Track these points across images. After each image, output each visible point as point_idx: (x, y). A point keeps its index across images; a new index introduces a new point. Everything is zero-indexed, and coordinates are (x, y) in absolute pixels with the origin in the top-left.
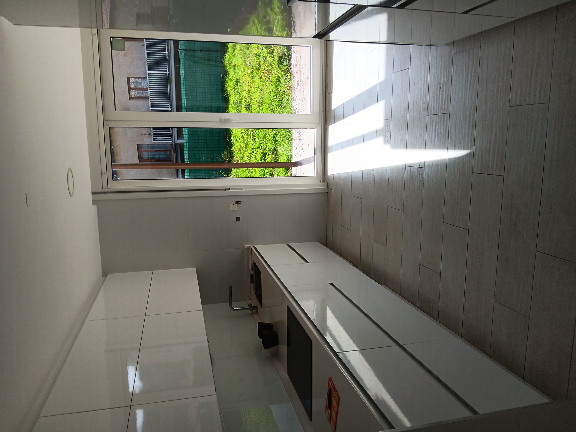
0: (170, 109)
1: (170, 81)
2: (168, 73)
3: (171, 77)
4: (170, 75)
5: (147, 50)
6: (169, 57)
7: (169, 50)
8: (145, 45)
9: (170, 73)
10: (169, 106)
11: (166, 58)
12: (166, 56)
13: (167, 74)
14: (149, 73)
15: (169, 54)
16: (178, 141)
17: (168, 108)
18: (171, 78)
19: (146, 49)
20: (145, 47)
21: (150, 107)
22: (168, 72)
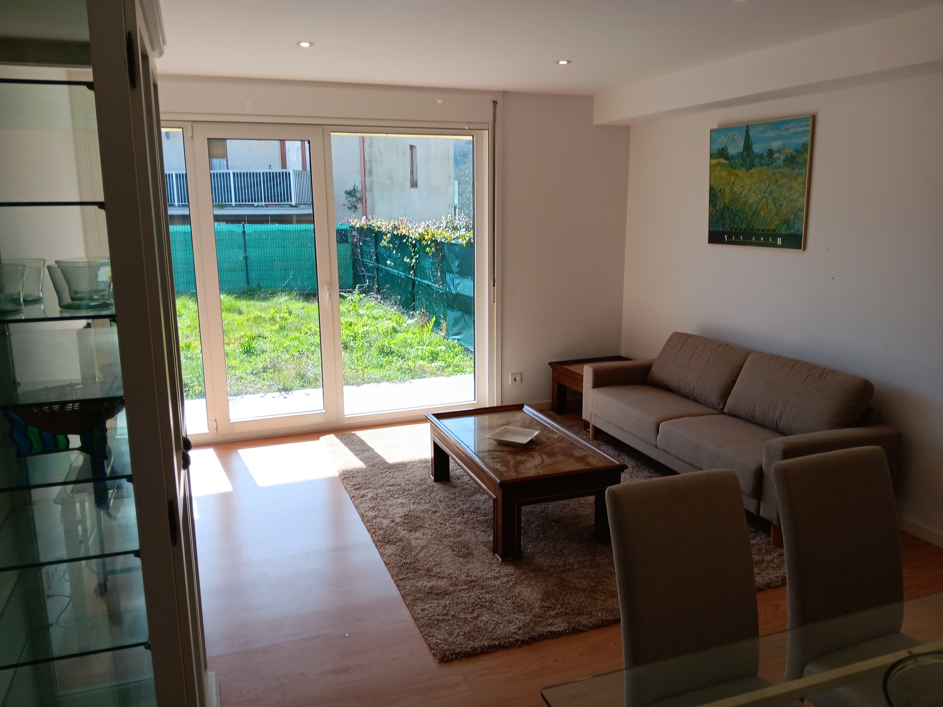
0: (176, 205)
1: (222, 207)
2: (234, 205)
3: (228, 208)
4: (230, 207)
5: (263, 173)
6: (257, 206)
7: (267, 207)
8: (271, 171)
9: (233, 207)
10: (181, 203)
11: (255, 201)
12: (258, 201)
13: (231, 202)
14: (229, 173)
15: (262, 206)
17: (179, 202)
18: (225, 208)
19: (265, 171)
20: (268, 171)
21: (176, 173)
22: (234, 203)
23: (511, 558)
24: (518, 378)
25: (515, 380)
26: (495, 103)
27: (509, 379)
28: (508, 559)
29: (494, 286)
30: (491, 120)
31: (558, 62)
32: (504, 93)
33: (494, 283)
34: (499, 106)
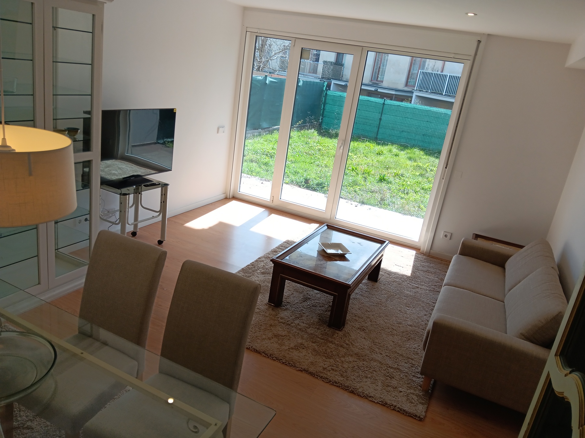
0: (444, 94)
16: (415, 96)
17: (446, 93)
21: (450, 74)
23: (272, 304)
24: (449, 236)
25: (446, 236)
26: (479, 42)
27: (441, 234)
28: (271, 304)
29: (446, 168)
30: (473, 53)
31: (467, 13)
32: (489, 35)
33: (447, 166)
34: (481, 45)
